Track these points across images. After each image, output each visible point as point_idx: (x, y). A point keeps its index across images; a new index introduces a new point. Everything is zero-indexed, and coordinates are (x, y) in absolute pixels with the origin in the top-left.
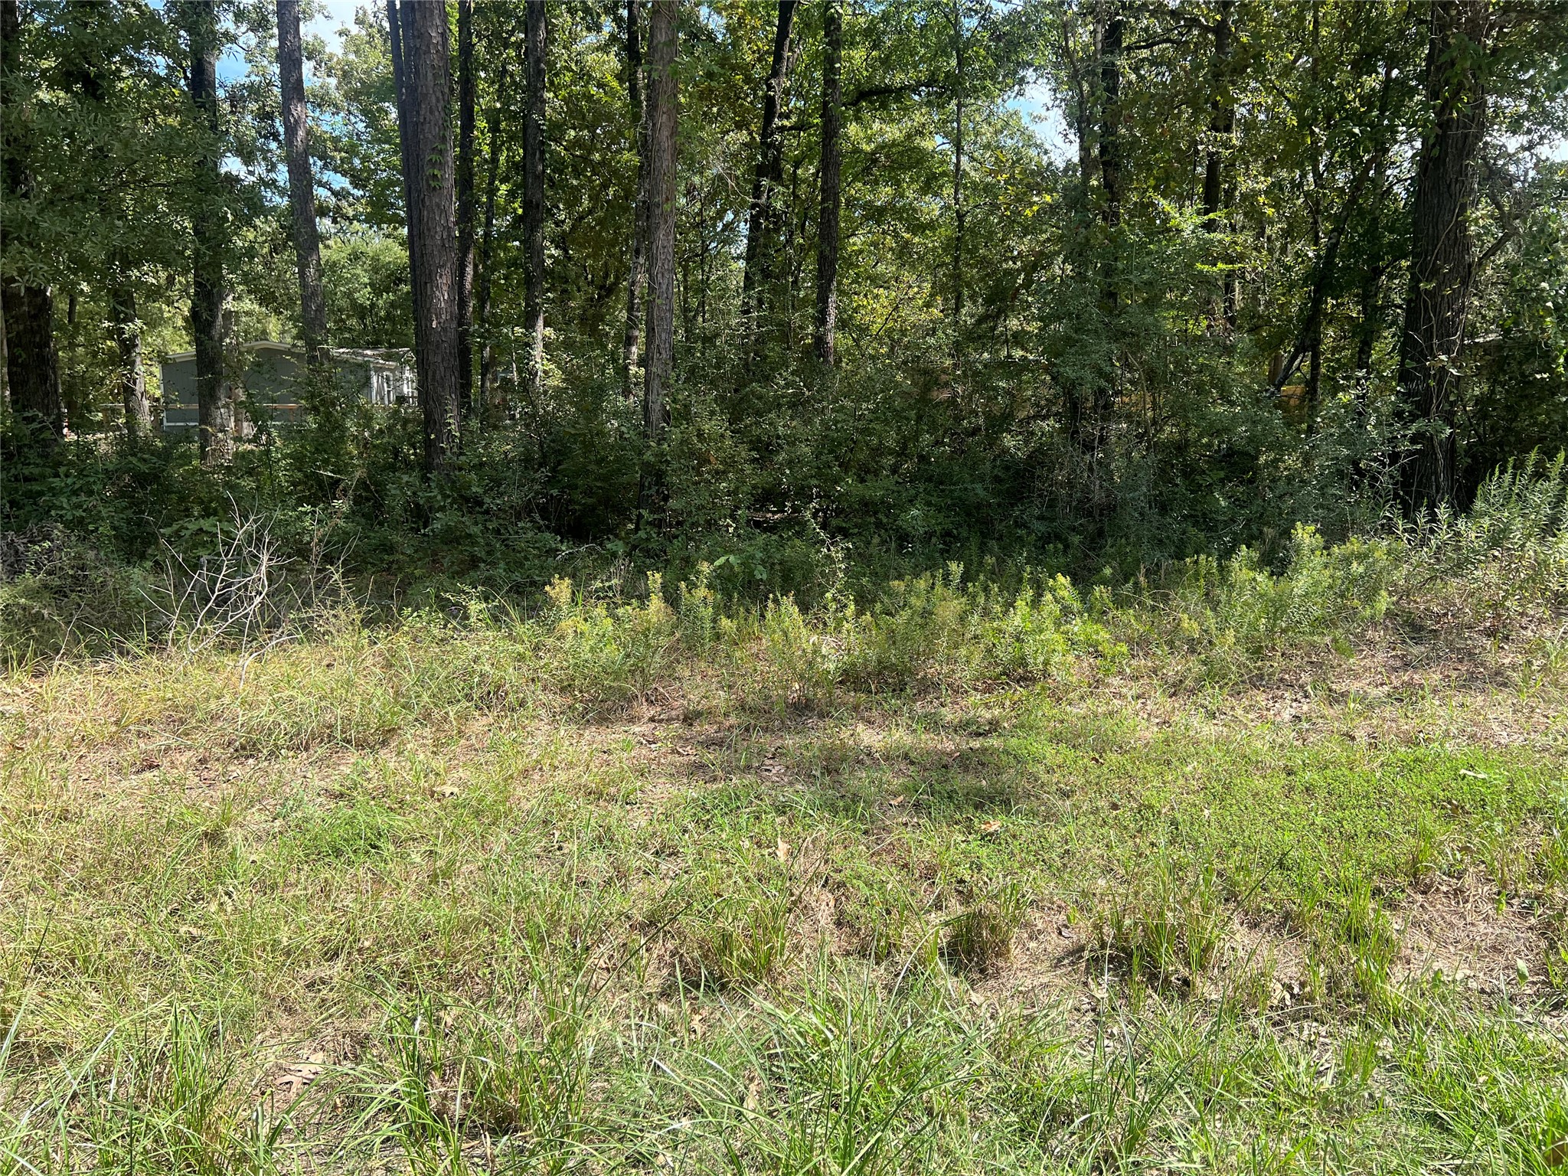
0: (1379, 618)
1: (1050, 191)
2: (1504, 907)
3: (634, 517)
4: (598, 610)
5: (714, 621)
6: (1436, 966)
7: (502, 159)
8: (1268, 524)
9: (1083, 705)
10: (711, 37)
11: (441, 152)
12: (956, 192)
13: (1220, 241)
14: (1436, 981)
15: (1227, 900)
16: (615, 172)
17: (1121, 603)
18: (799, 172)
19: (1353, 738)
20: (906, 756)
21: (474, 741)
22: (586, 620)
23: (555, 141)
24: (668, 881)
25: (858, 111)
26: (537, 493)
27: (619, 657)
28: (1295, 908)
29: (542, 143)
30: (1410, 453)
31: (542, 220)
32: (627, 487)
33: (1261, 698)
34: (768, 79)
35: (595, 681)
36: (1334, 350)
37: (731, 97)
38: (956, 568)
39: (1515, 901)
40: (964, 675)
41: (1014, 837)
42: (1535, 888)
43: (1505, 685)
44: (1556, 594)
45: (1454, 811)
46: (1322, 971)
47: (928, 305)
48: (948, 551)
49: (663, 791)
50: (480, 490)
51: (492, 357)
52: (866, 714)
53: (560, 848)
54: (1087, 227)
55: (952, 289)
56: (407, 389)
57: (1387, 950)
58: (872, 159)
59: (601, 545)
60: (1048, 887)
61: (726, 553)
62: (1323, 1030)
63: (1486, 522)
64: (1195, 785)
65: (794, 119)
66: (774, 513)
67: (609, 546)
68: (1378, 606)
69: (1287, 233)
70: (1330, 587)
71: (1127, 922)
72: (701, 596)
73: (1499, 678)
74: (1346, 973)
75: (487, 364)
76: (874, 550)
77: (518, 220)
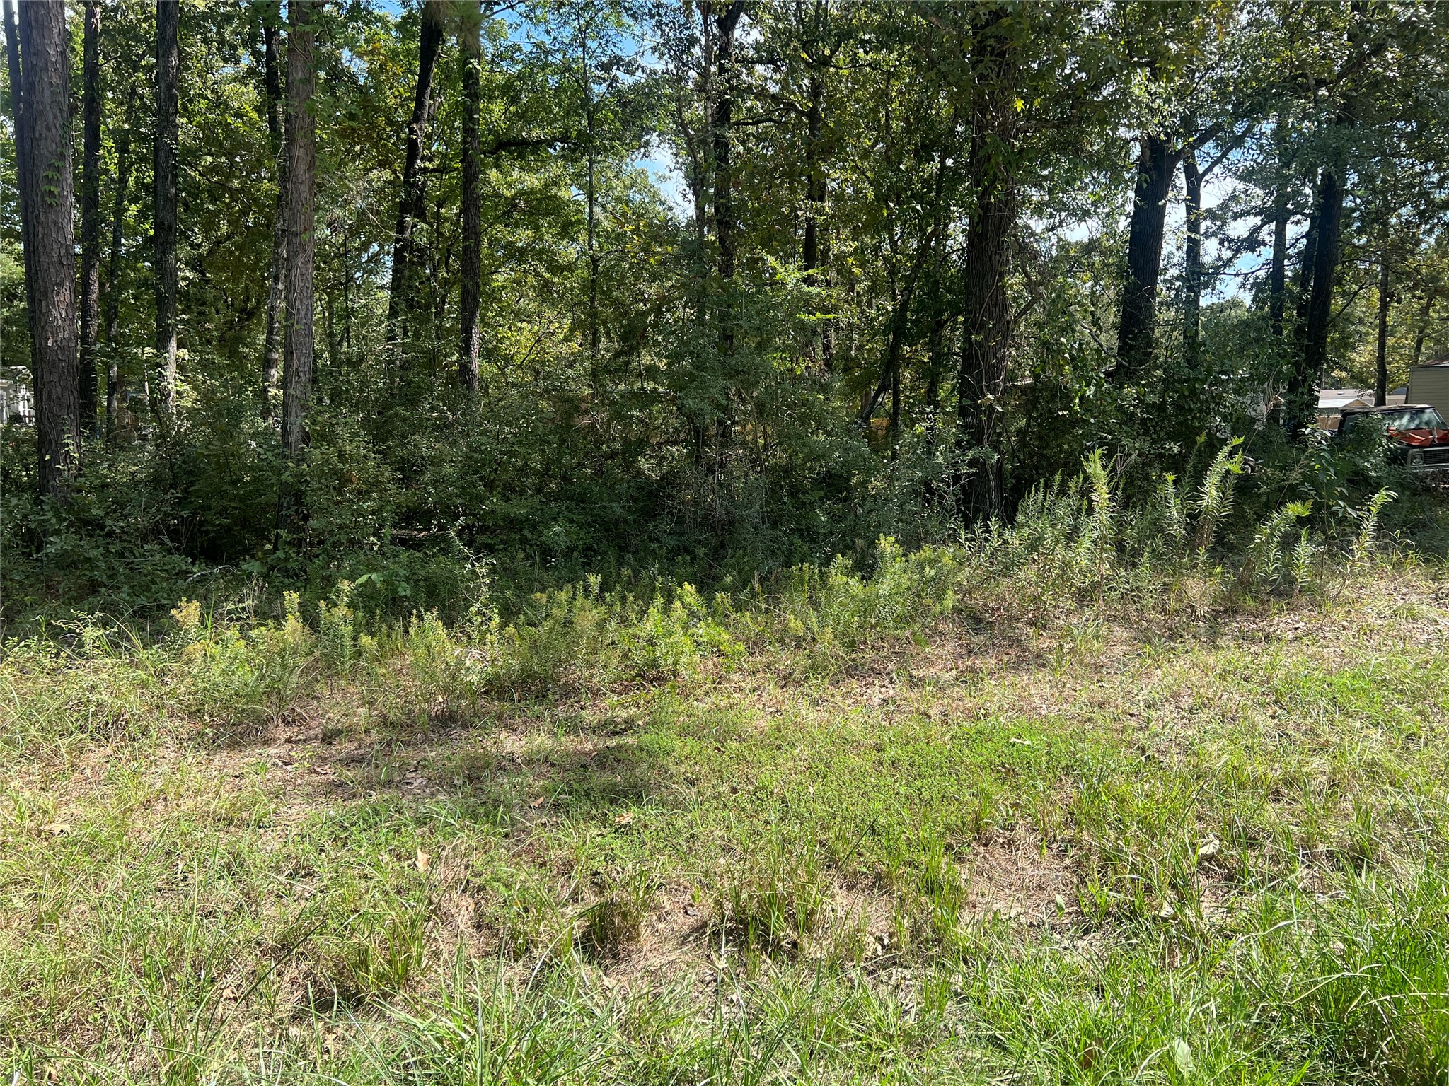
0: (948, 612)
1: (672, 244)
2: (1045, 851)
3: (272, 538)
4: (229, 633)
5: (355, 638)
6: (995, 907)
7: (131, 181)
8: (859, 536)
9: (708, 700)
10: (352, 78)
11: (58, 169)
12: (590, 240)
13: (818, 294)
14: (996, 920)
15: (829, 867)
16: (255, 201)
17: (739, 607)
18: (443, 211)
19: (928, 717)
20: (547, 759)
21: (88, 774)
22: (217, 643)
23: (190, 165)
24: (303, 902)
25: (498, 159)
26: (166, 514)
27: (251, 679)
28: (884, 868)
29: (175, 167)
30: (968, 475)
31: (175, 243)
32: (265, 508)
33: (855, 685)
34: (410, 123)
35: (226, 706)
36: (912, 389)
37: (374, 137)
38: (594, 580)
39: (1054, 846)
40: (602, 678)
41: (645, 826)
42: (1069, 833)
43: (1044, 666)
44: (1079, 589)
45: (1006, 773)
46: (907, 922)
47: (567, 339)
48: (589, 565)
49: (299, 812)
50: (101, 513)
51: (120, 377)
52: (509, 722)
53: (185, 879)
54: (704, 277)
55: (590, 326)
56: (23, 409)
57: (957, 898)
58: (512, 203)
59: (237, 566)
60: (676, 871)
61: (370, 571)
62: (907, 973)
63: (1026, 532)
64: (802, 765)
65: (437, 162)
66: (420, 531)
67: (244, 567)
68: (945, 603)
69: (871, 290)
70: (909, 588)
71: (744, 896)
72: (340, 615)
73: (1039, 661)
74: (925, 922)
75: (114, 384)
76: (518, 565)
77: (149, 241)
